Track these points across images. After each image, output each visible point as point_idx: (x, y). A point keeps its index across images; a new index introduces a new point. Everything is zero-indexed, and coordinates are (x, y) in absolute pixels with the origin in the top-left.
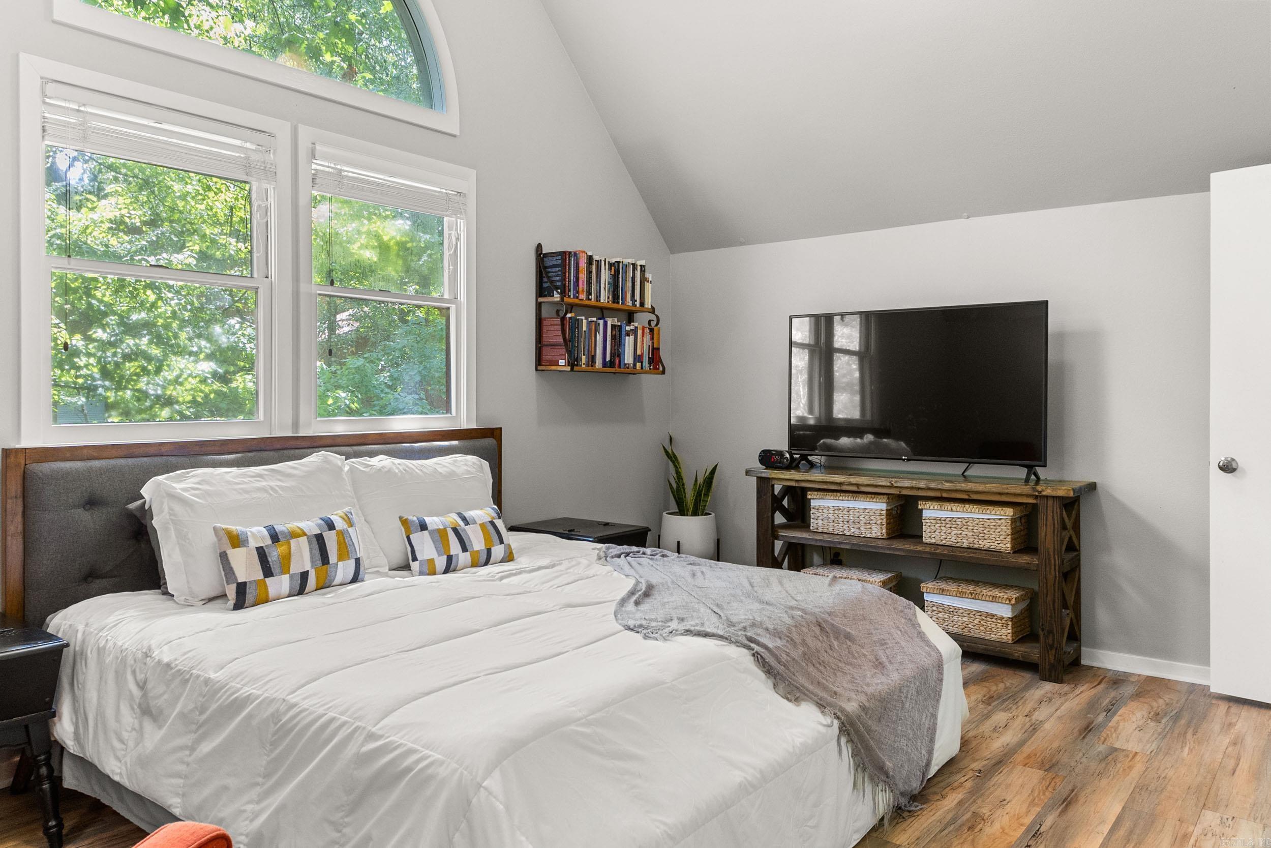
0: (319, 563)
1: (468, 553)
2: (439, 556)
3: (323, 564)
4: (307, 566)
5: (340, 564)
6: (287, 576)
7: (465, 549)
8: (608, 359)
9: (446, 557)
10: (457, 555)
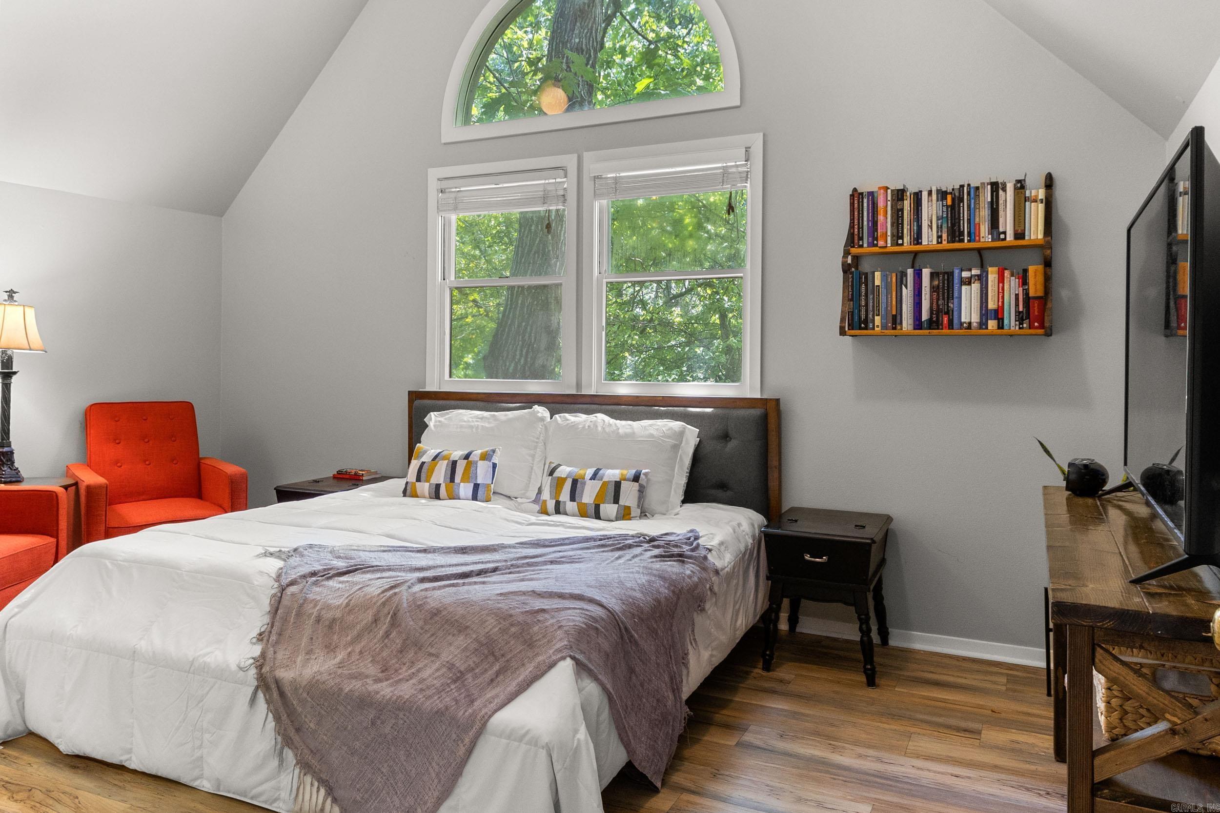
0: (449, 480)
1: (575, 503)
2: (550, 499)
3: (451, 482)
4: (441, 481)
5: (462, 484)
6: (428, 484)
7: (573, 499)
8: (925, 316)
9: (555, 501)
10: (565, 502)
